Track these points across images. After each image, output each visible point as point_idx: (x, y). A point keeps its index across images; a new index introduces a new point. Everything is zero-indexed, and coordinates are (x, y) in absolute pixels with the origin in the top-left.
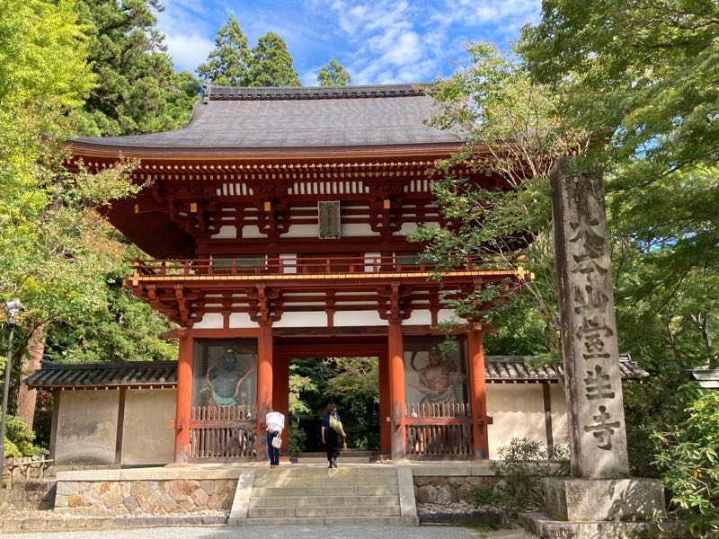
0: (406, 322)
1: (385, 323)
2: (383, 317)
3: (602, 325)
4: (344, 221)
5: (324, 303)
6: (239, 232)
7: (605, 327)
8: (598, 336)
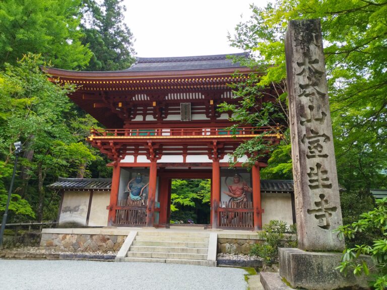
0: (221, 161)
1: (211, 161)
2: (210, 158)
3: (321, 133)
4: (193, 113)
5: (182, 152)
6: (144, 118)
7: (324, 135)
8: (318, 141)
